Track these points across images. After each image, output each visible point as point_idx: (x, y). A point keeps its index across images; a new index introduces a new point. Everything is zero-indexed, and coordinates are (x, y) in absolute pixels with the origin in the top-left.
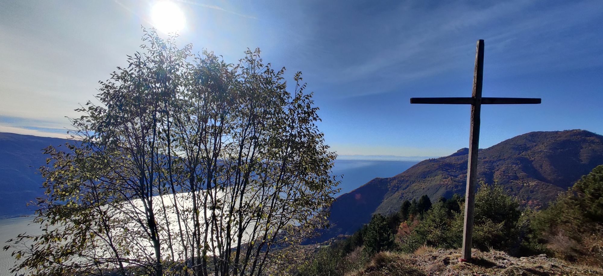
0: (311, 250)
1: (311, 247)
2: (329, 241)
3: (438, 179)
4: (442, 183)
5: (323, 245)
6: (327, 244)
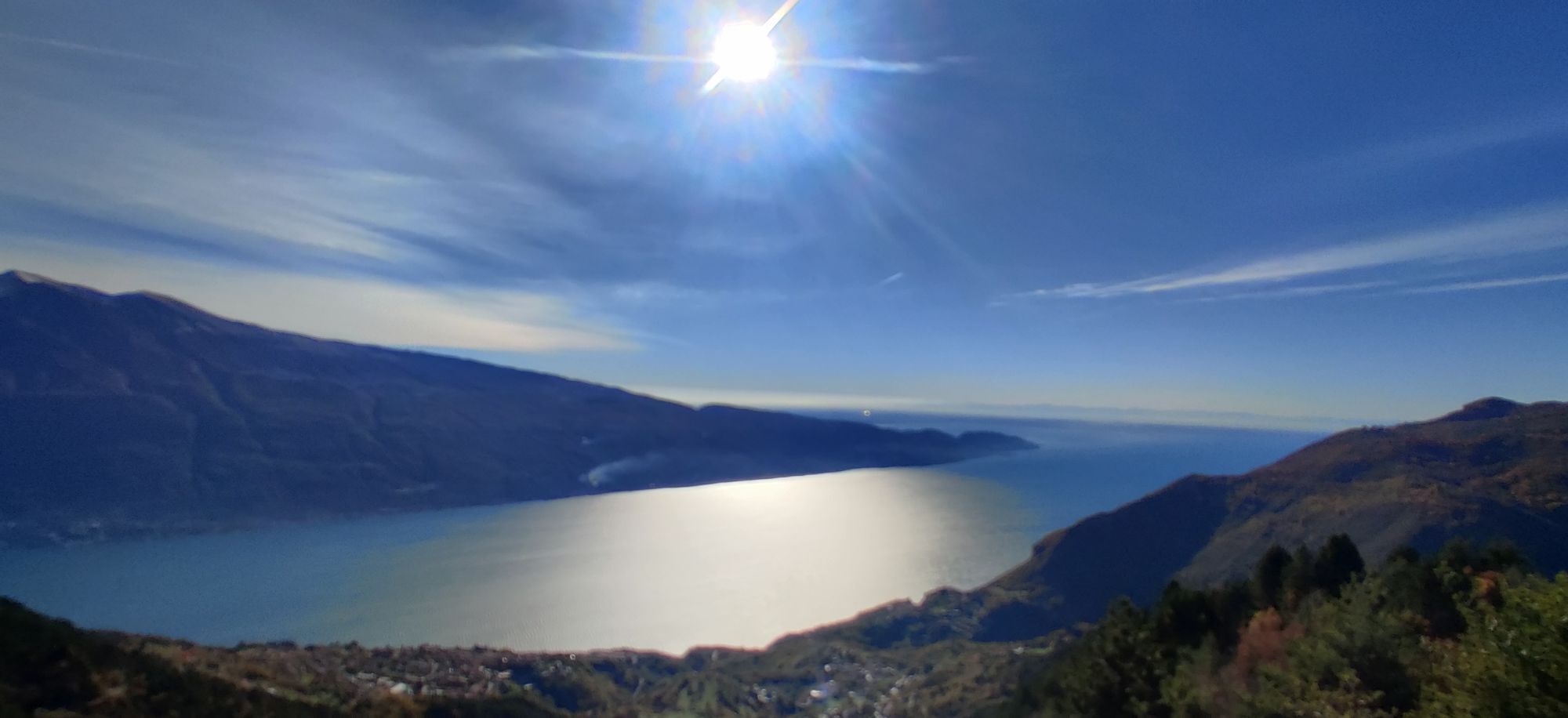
0: (997, 658)
1: (1000, 649)
2: (1049, 638)
3: (1393, 488)
4: (1406, 500)
5: (1033, 646)
6: (1043, 645)
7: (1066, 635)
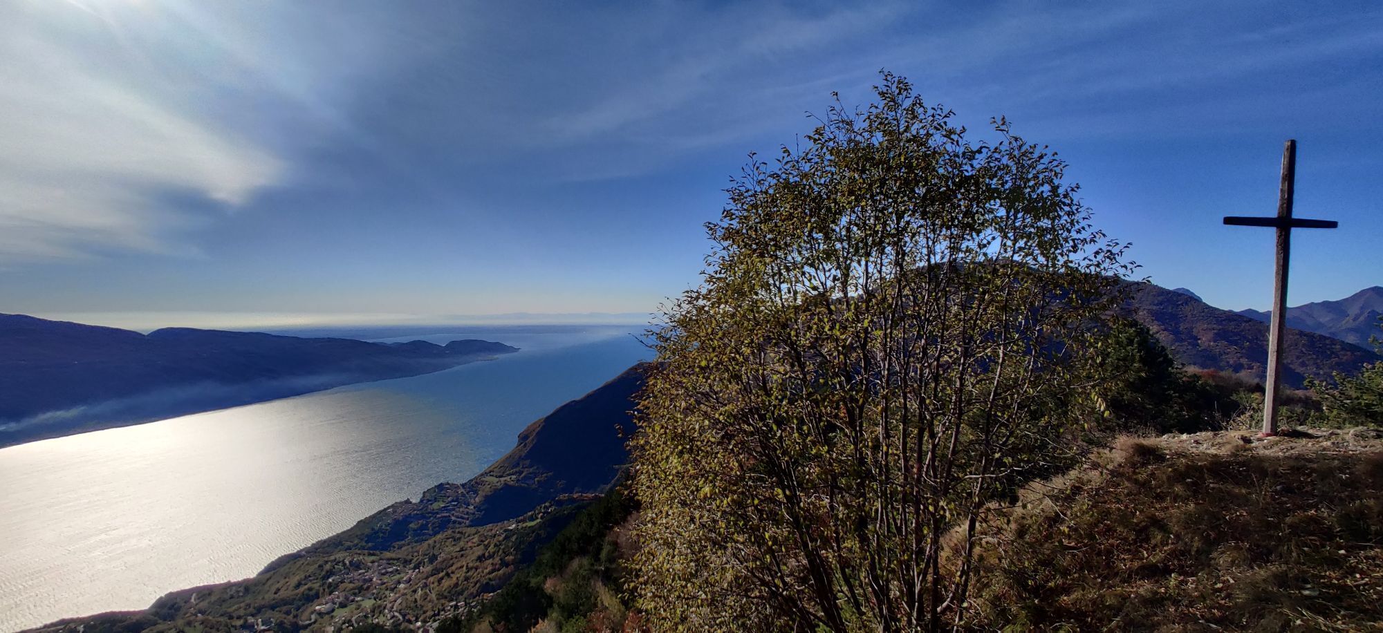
0: (494, 537)
1: (496, 529)
2: (537, 512)
5: (524, 521)
6: (532, 519)
7: (550, 507)
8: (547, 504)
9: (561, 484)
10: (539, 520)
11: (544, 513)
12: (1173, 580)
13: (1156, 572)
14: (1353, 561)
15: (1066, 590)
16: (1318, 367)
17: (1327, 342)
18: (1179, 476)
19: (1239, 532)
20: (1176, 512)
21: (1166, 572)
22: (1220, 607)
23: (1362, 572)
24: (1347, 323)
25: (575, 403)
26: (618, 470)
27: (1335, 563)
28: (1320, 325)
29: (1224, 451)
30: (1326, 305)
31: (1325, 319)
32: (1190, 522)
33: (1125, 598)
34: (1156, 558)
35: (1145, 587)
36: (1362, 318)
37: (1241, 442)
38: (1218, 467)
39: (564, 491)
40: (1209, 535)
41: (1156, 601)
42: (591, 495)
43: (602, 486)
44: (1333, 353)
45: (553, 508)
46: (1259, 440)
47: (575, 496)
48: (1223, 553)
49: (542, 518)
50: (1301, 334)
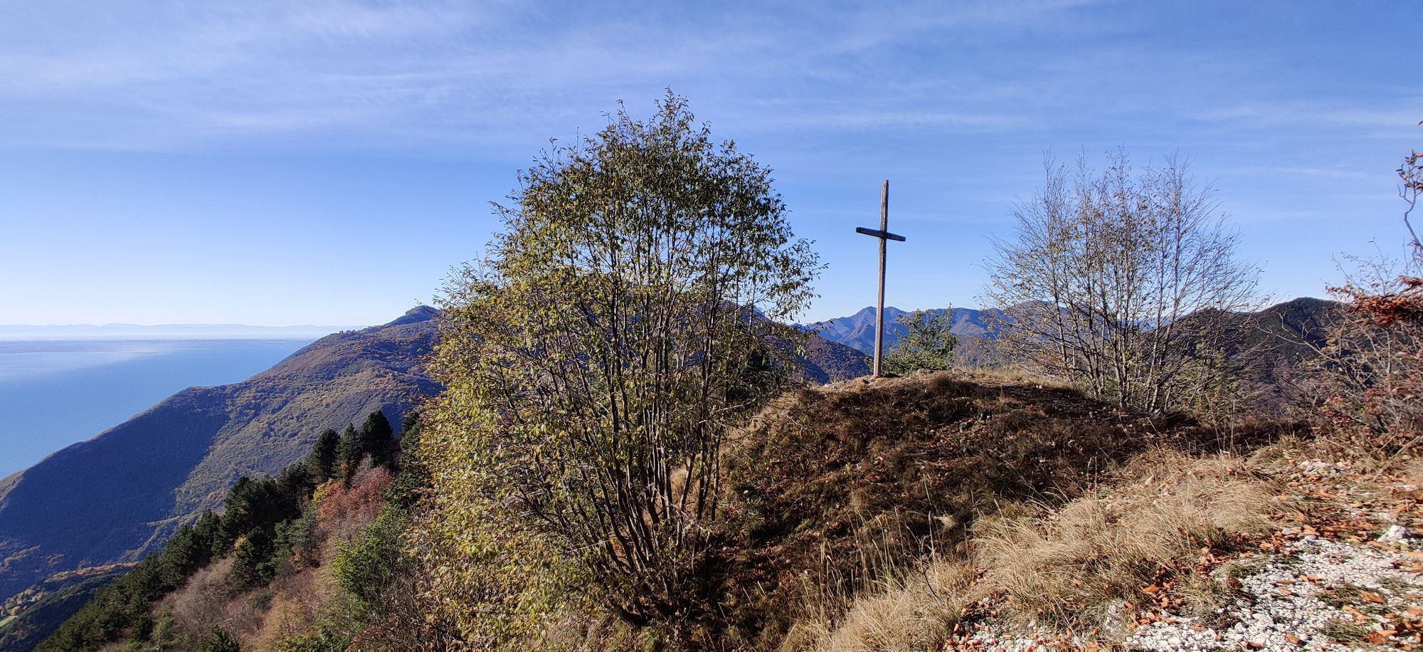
3: (363, 380)
4: (373, 388)
7: (34, 594)
8: (28, 592)
9: (52, 560)
10: (11, 618)
11: (22, 606)
12: (848, 467)
13: (835, 466)
14: (938, 434)
15: (781, 491)
16: (839, 369)
17: (844, 349)
18: (837, 406)
19: (880, 431)
20: (841, 428)
21: (844, 463)
22: (879, 474)
23: (943, 438)
24: (854, 334)
25: (83, 446)
26: (155, 527)
27: (930, 437)
28: (840, 336)
29: (856, 390)
30: (843, 320)
31: (842, 330)
32: (850, 431)
33: (822, 484)
34: (834, 457)
35: (832, 476)
36: (863, 330)
37: (863, 384)
38: (854, 399)
39: (60, 568)
40: (863, 437)
41: (842, 481)
42: (109, 567)
43: (128, 552)
44: (847, 357)
45: (39, 596)
46: (872, 381)
47: (80, 572)
48: (875, 443)
49: (17, 613)
50: (828, 342)
